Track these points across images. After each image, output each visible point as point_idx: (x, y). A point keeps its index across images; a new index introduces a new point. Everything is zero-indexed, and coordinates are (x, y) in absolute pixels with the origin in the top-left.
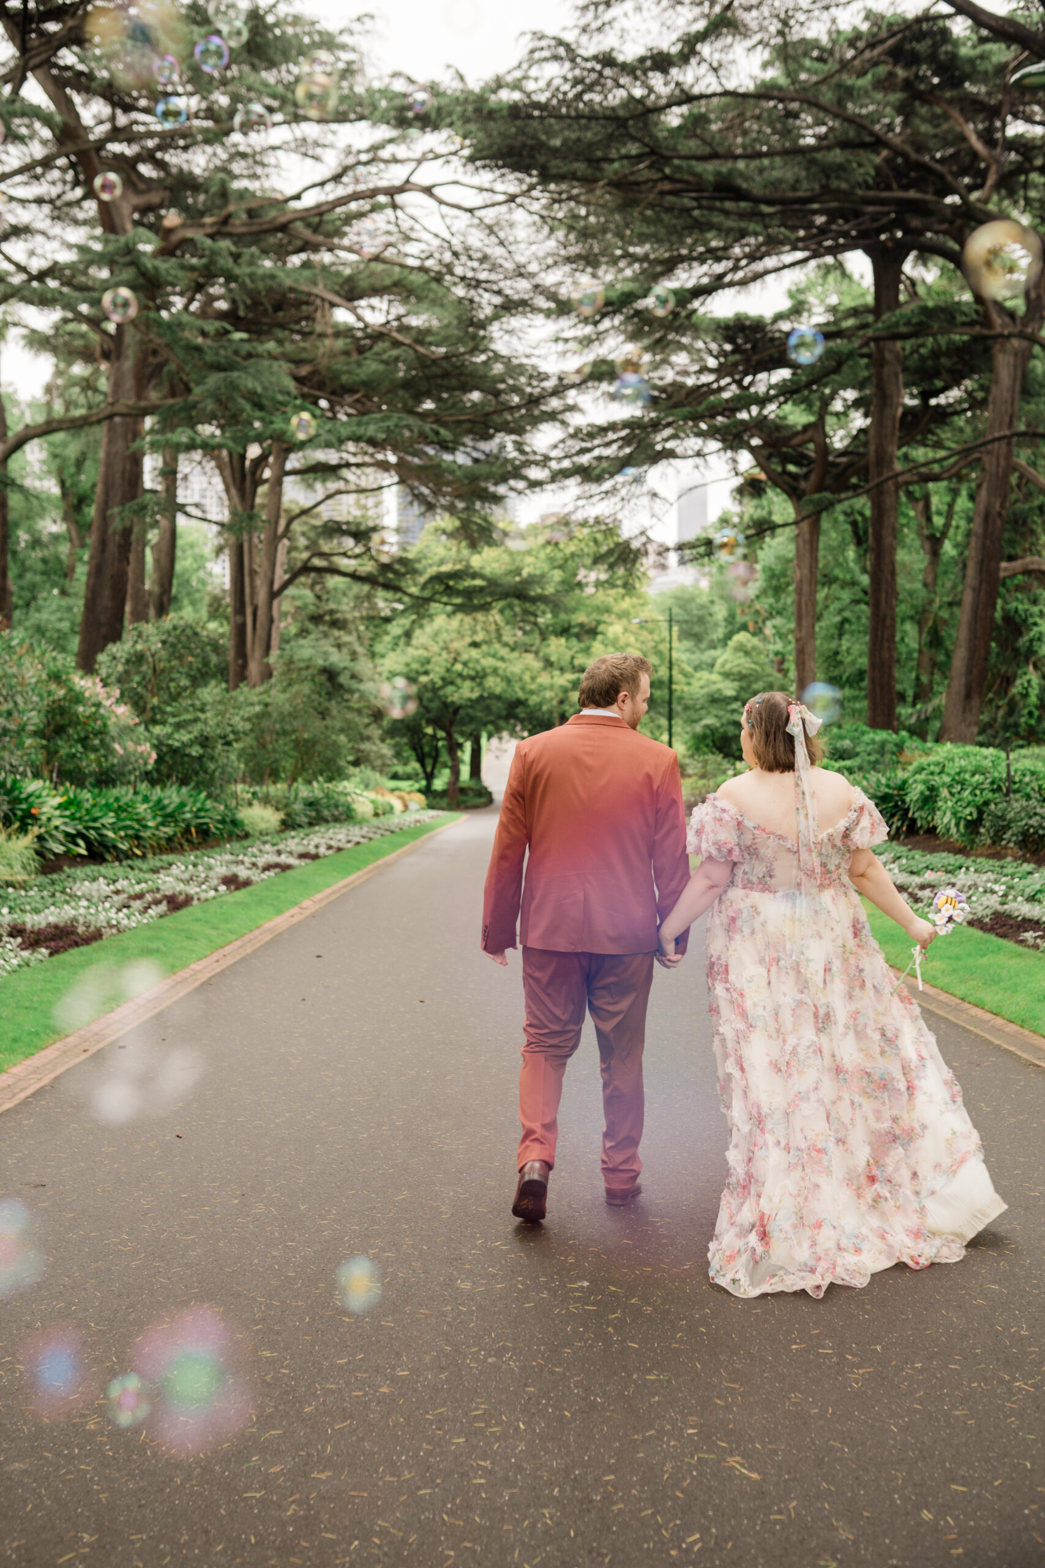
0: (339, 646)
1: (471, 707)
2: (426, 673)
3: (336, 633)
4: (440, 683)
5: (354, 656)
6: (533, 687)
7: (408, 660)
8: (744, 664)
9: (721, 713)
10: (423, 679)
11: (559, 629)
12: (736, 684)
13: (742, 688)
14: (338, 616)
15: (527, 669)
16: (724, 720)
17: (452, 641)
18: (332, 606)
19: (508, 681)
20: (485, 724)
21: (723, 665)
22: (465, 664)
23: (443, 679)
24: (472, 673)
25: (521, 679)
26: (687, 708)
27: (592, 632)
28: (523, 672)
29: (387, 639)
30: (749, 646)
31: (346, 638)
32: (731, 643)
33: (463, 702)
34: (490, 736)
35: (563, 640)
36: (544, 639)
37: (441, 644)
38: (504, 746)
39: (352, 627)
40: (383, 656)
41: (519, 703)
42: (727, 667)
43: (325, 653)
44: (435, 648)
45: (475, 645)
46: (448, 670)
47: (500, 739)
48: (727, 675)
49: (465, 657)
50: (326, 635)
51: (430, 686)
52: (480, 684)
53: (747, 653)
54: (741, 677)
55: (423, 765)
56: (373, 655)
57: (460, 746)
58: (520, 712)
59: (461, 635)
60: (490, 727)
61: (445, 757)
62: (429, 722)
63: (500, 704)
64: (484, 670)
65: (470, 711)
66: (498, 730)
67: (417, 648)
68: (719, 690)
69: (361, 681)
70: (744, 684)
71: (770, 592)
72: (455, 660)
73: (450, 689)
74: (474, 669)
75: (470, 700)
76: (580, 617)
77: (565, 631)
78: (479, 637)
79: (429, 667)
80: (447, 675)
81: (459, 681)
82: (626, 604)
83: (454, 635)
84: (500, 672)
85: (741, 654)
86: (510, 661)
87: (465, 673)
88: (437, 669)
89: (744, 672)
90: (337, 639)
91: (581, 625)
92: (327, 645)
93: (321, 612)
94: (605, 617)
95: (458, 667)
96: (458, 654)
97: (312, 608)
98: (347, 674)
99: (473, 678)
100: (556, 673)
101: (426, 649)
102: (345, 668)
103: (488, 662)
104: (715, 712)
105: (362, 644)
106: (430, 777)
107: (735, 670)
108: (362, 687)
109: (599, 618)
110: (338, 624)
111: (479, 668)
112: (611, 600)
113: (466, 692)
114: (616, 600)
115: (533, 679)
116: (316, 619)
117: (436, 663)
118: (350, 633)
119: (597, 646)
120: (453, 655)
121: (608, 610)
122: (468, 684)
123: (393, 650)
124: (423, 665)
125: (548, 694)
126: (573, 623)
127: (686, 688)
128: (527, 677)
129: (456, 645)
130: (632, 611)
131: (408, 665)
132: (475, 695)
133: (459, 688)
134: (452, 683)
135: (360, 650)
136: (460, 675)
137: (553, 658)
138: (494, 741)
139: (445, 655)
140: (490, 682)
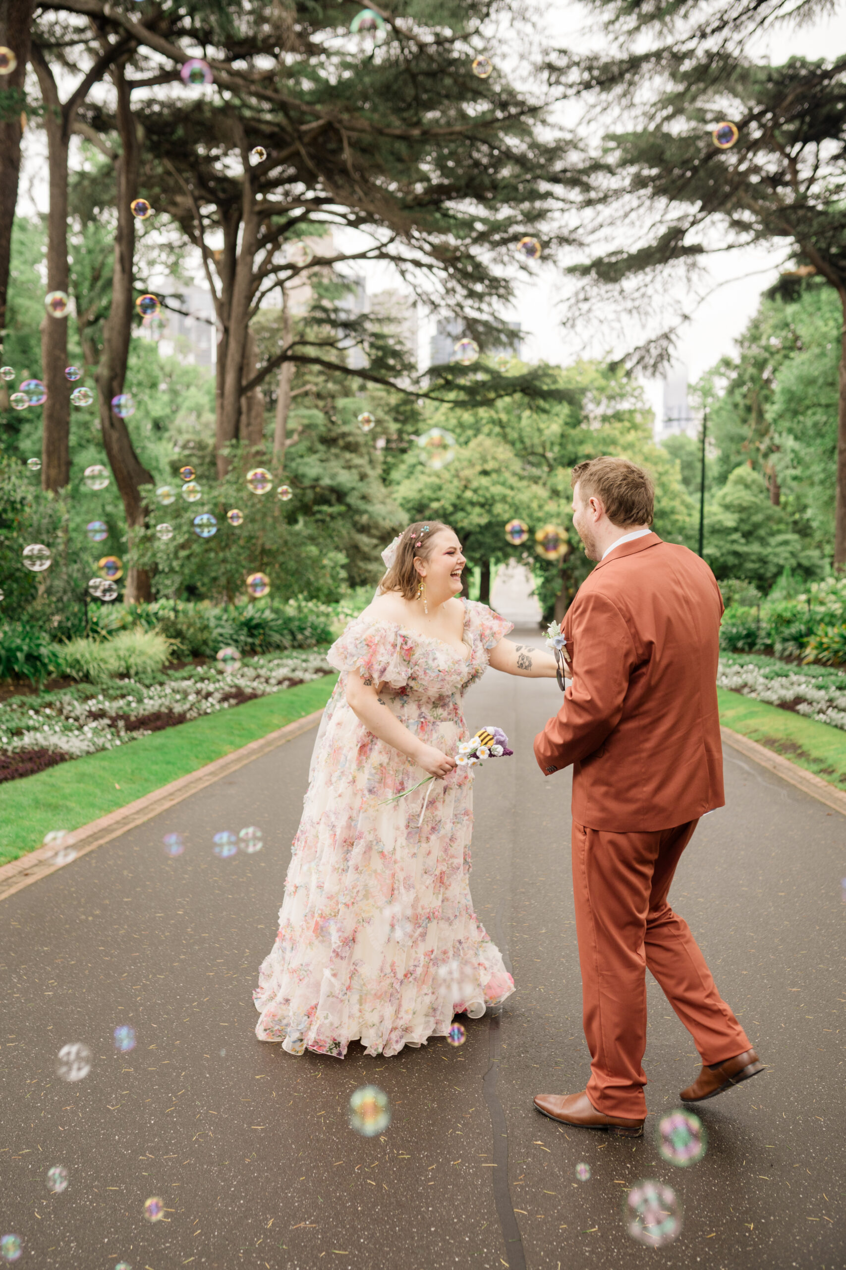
1: (481, 533)
2: (438, 500)
4: (450, 509)
5: (363, 477)
6: (540, 514)
7: (420, 485)
8: (746, 497)
9: (722, 543)
10: (436, 505)
11: (566, 460)
12: (736, 516)
13: (742, 520)
15: (535, 497)
16: (724, 550)
17: (463, 469)
18: (346, 429)
19: (516, 508)
20: (494, 550)
21: (724, 497)
22: (475, 491)
23: (455, 506)
24: (482, 500)
25: (529, 507)
28: (531, 500)
29: (403, 467)
30: (749, 480)
32: (732, 477)
33: (471, 528)
34: (498, 561)
35: (570, 471)
36: (551, 468)
37: (453, 472)
38: (510, 571)
40: (398, 483)
42: (728, 500)
44: (447, 476)
45: (485, 473)
46: (459, 497)
47: (507, 565)
48: (727, 507)
49: (475, 484)
51: (441, 512)
52: (489, 512)
53: (747, 486)
54: (741, 509)
56: (385, 480)
59: (472, 464)
60: (500, 554)
64: (493, 497)
65: (480, 537)
66: (506, 558)
67: (429, 476)
68: (719, 522)
70: (744, 516)
71: (788, 415)
72: (466, 487)
73: (460, 515)
74: (484, 496)
75: (479, 526)
76: (586, 448)
77: (570, 462)
78: (489, 467)
79: (441, 494)
80: (457, 502)
81: (469, 508)
82: (631, 436)
83: (465, 463)
84: (509, 500)
85: (741, 487)
86: (519, 490)
87: (475, 498)
88: (448, 495)
89: (745, 504)
90: (348, 461)
94: (611, 449)
95: (469, 494)
96: (468, 481)
97: (323, 429)
99: (482, 505)
100: (563, 501)
101: (438, 476)
102: (353, 489)
103: (497, 490)
104: (716, 542)
105: (373, 468)
107: (736, 502)
108: (370, 508)
109: (605, 449)
110: (352, 448)
111: (488, 495)
112: (617, 433)
113: (475, 518)
114: (622, 433)
115: (540, 507)
116: (329, 441)
117: (447, 490)
118: (361, 456)
120: (463, 483)
121: (614, 442)
122: (478, 510)
123: (408, 477)
124: (434, 491)
126: (580, 454)
127: (687, 519)
128: (535, 505)
129: (467, 473)
130: (637, 444)
131: (420, 491)
132: (484, 521)
133: (468, 514)
134: (463, 510)
135: (371, 473)
136: (473, 504)
137: (560, 488)
138: (501, 567)
139: (456, 482)
140: (498, 508)
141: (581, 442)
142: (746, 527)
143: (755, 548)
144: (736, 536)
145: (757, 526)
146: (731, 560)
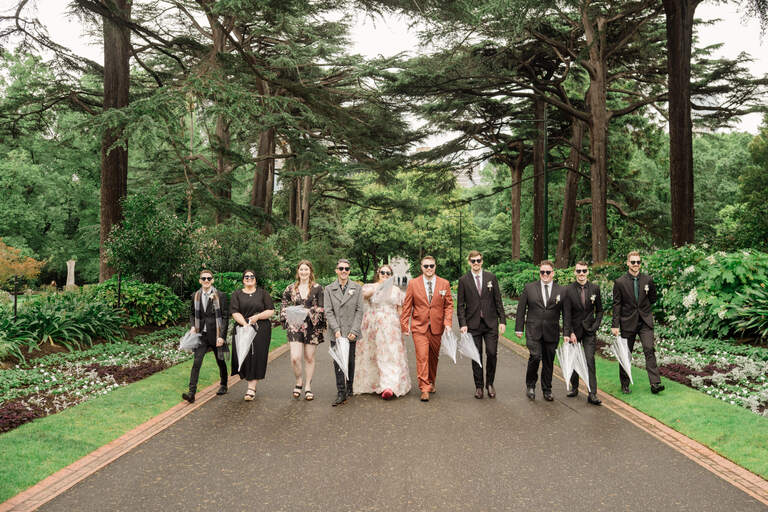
0: (329, 221)
2: (365, 230)
3: (327, 214)
4: (370, 235)
5: (335, 224)
6: (410, 237)
8: (502, 226)
9: (492, 248)
10: (364, 233)
11: (421, 211)
12: (498, 235)
13: (499, 238)
14: (328, 207)
16: (492, 251)
17: (376, 217)
19: (400, 234)
20: (390, 252)
21: (493, 226)
22: (381, 227)
23: (372, 233)
24: (384, 230)
25: (405, 233)
26: (477, 245)
27: (435, 213)
28: (406, 230)
30: (504, 218)
31: (331, 217)
33: (380, 243)
34: (391, 256)
35: (423, 216)
36: (415, 215)
37: (371, 218)
38: (398, 260)
39: (334, 212)
40: (346, 223)
41: (404, 243)
42: (494, 228)
43: (323, 223)
44: (369, 220)
45: (386, 219)
46: (374, 229)
47: (396, 258)
48: (494, 231)
49: (381, 224)
51: (366, 236)
52: (387, 235)
54: (501, 232)
55: (362, 269)
57: (379, 261)
58: (405, 247)
60: (392, 253)
61: (372, 266)
62: (366, 251)
63: (396, 243)
64: (389, 229)
65: (383, 246)
66: (395, 254)
68: (491, 238)
69: (338, 235)
72: (377, 225)
73: (375, 237)
75: (383, 242)
76: (431, 206)
77: (424, 212)
78: (388, 216)
79: (366, 228)
80: (373, 231)
81: (378, 234)
84: (396, 230)
85: (501, 222)
86: (400, 225)
87: (381, 230)
88: (369, 229)
89: (502, 230)
91: (431, 210)
92: (324, 220)
93: (321, 205)
94: (442, 207)
95: (378, 228)
96: (378, 222)
98: (332, 232)
99: (384, 233)
100: (420, 230)
101: (365, 220)
103: (391, 226)
105: (338, 219)
106: (365, 274)
107: (498, 229)
109: (439, 207)
110: (329, 211)
111: (387, 228)
113: (381, 239)
115: (410, 233)
117: (369, 226)
118: (333, 215)
119: (438, 219)
120: (376, 223)
122: (382, 235)
123: (351, 220)
124: (363, 227)
125: (417, 240)
126: (428, 209)
128: (407, 232)
129: (377, 219)
132: (385, 240)
133: (378, 237)
134: (375, 235)
135: (337, 221)
136: (379, 231)
137: (419, 224)
138: (394, 258)
139: (372, 223)
140: (392, 234)
141: (428, 203)
142: (502, 240)
143: (507, 249)
144: (499, 244)
145: (508, 239)
146: (496, 255)
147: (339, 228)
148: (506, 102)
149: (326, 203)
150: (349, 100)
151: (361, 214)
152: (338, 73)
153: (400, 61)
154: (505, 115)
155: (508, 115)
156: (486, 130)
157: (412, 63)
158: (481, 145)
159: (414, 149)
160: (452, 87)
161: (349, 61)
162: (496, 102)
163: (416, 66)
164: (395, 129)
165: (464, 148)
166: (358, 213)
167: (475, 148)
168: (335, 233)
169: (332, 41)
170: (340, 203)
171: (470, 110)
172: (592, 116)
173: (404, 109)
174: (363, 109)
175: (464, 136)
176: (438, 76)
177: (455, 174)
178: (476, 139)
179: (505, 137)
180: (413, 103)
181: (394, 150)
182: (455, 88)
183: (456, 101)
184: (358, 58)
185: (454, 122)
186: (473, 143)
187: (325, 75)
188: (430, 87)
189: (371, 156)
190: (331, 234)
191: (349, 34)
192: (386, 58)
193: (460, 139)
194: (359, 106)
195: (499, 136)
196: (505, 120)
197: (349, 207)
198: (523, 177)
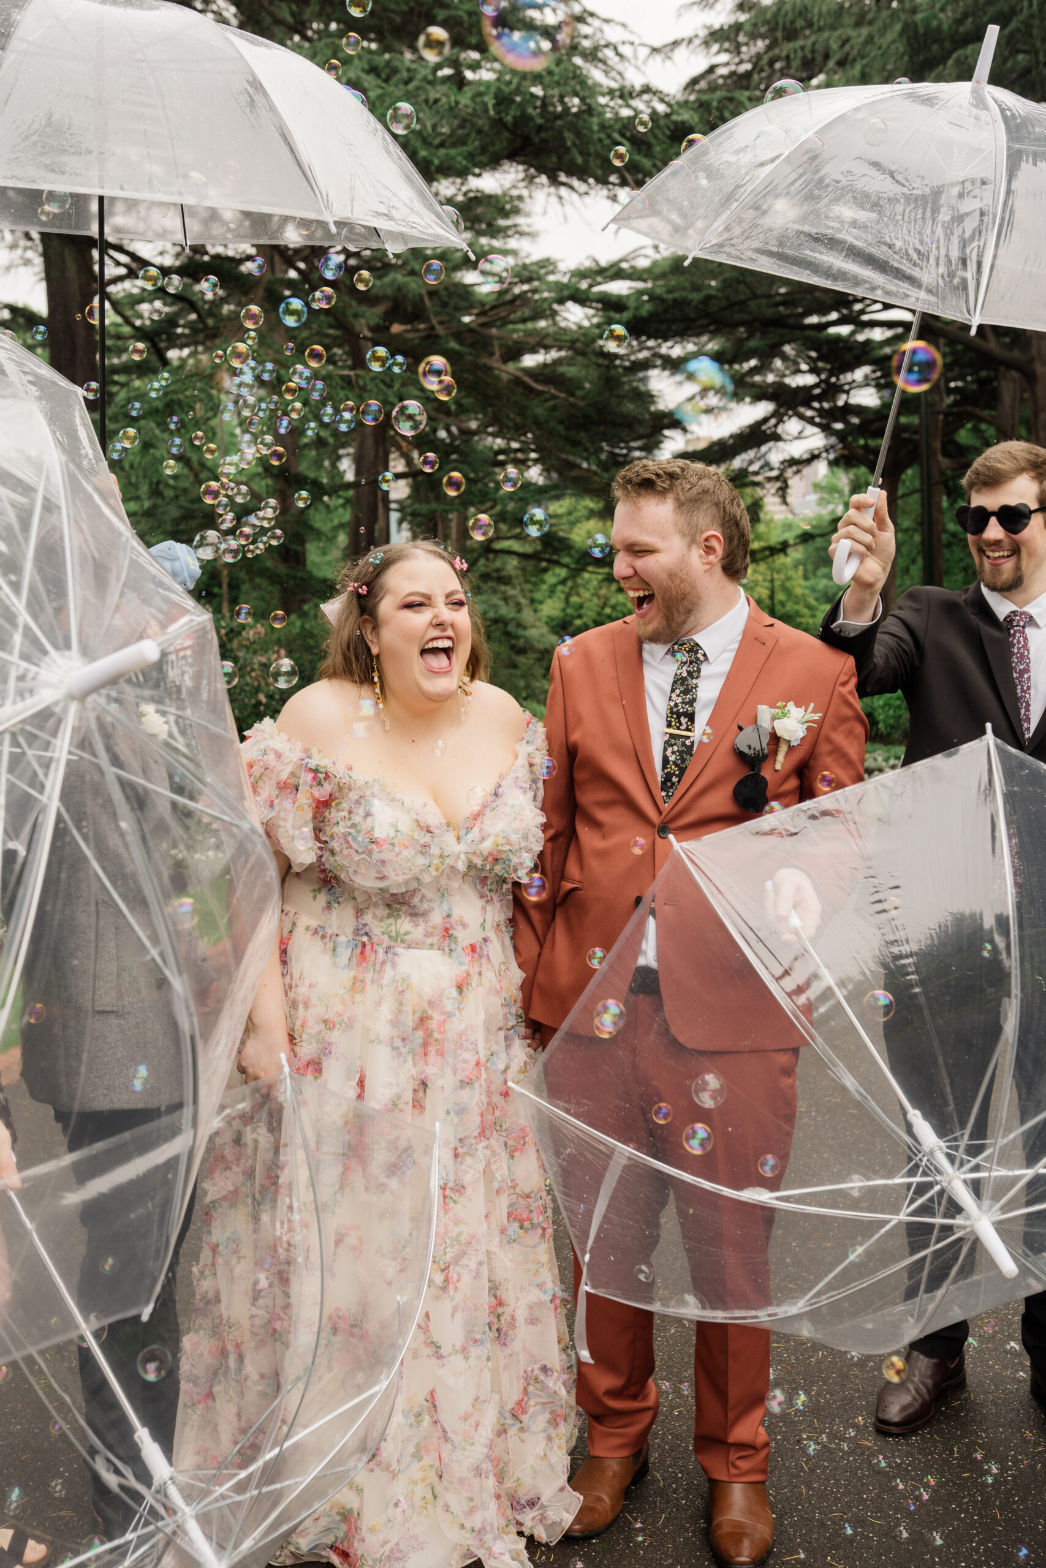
0: (506, 599)
2: (580, 617)
3: (503, 588)
14: (504, 573)
22: (613, 608)
31: (511, 592)
39: (516, 582)
40: (541, 602)
43: (495, 606)
46: (599, 614)
49: (613, 601)
50: (494, 591)
69: (525, 628)
72: (604, 605)
79: (583, 611)
92: (496, 600)
93: (489, 570)
95: (608, 611)
98: (513, 624)
105: (525, 597)
110: (506, 580)
117: (589, 609)
118: (514, 587)
123: (550, 597)
129: (603, 591)
135: (523, 601)
139: (595, 600)
147: (527, 615)
148: (861, 338)
149: (498, 564)
150: (533, 350)
151: (569, 583)
152: (508, 297)
153: (633, 267)
154: (858, 364)
155: (864, 364)
156: (820, 398)
157: (657, 271)
158: (811, 430)
159: (673, 443)
160: (738, 317)
161: (527, 274)
162: (838, 338)
163: (663, 275)
164: (629, 407)
165: (777, 438)
166: (563, 582)
167: (799, 437)
168: (519, 625)
169: (494, 231)
170: (524, 563)
171: (784, 358)
172: (1033, 359)
173: (646, 365)
174: (562, 369)
175: (773, 415)
176: (708, 298)
177: (759, 492)
178: (802, 417)
179: (859, 410)
180: (664, 350)
181: (630, 449)
182: (746, 317)
183: (753, 343)
184: (546, 264)
185: (754, 385)
186: (792, 426)
187: (483, 304)
188: (693, 320)
189: (585, 465)
190: (511, 628)
191: (528, 215)
192: (603, 263)
193: (765, 420)
194: (557, 362)
195: (849, 409)
196: (859, 374)
197: (545, 570)
198: (900, 492)
